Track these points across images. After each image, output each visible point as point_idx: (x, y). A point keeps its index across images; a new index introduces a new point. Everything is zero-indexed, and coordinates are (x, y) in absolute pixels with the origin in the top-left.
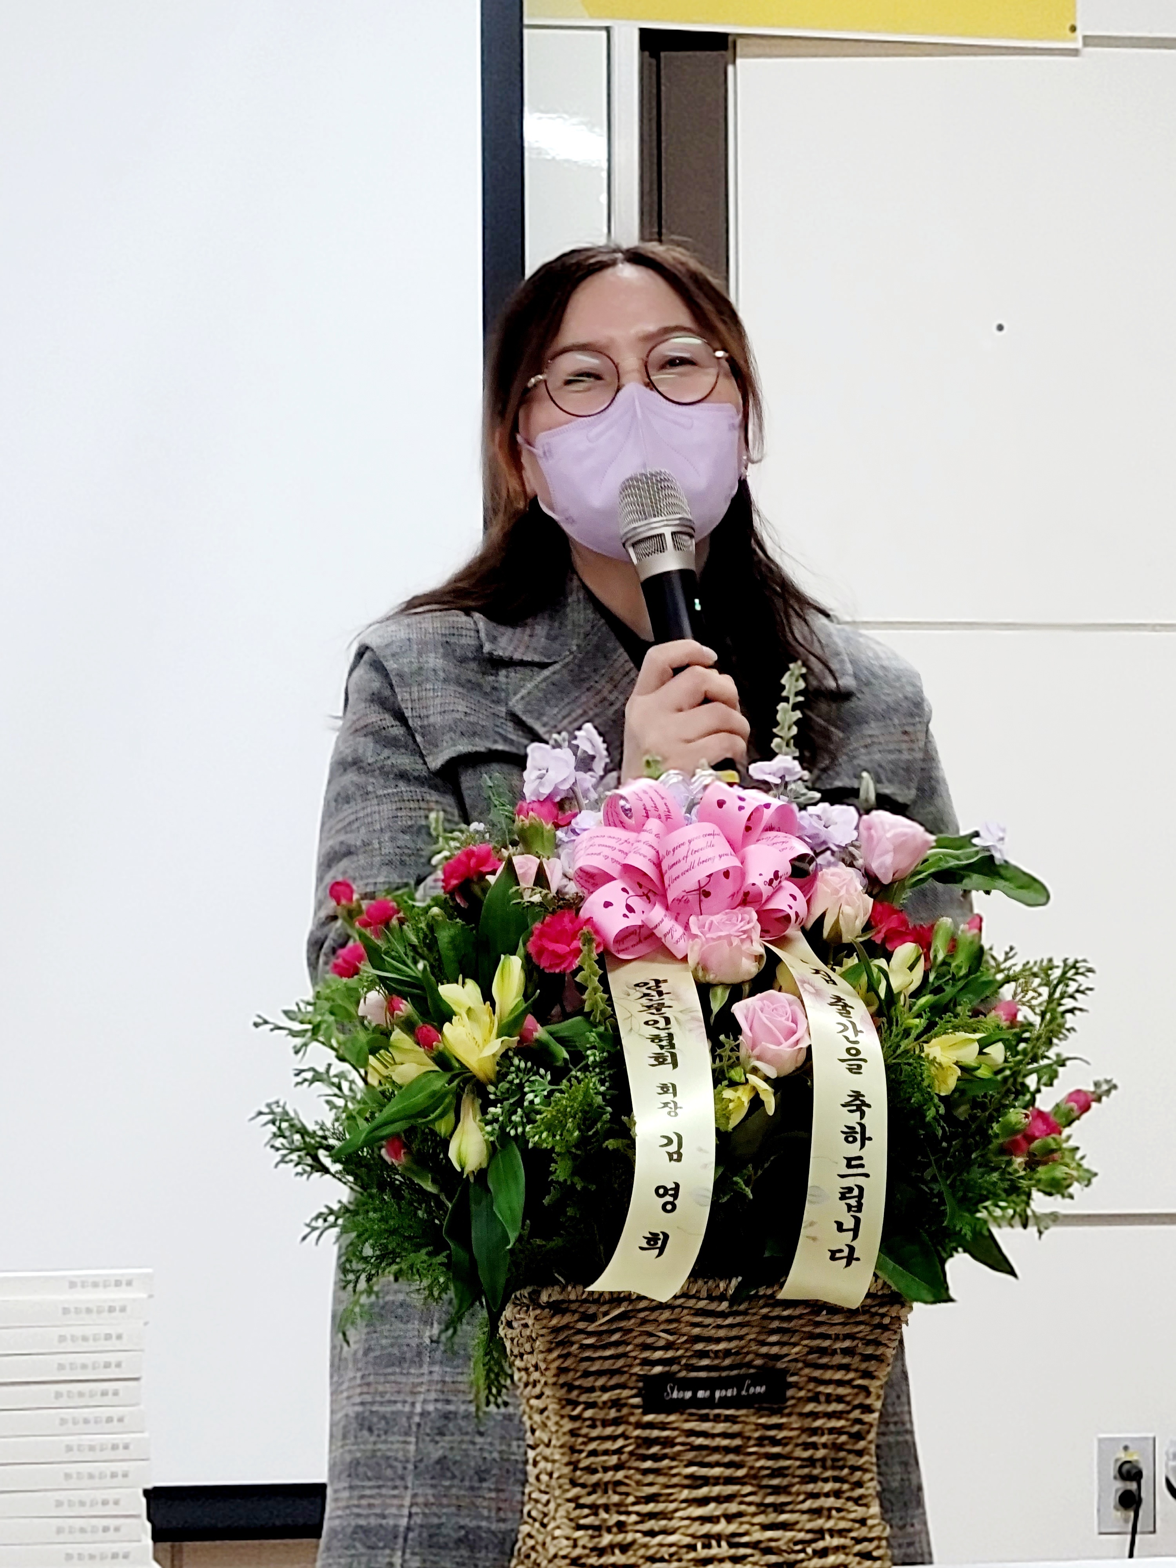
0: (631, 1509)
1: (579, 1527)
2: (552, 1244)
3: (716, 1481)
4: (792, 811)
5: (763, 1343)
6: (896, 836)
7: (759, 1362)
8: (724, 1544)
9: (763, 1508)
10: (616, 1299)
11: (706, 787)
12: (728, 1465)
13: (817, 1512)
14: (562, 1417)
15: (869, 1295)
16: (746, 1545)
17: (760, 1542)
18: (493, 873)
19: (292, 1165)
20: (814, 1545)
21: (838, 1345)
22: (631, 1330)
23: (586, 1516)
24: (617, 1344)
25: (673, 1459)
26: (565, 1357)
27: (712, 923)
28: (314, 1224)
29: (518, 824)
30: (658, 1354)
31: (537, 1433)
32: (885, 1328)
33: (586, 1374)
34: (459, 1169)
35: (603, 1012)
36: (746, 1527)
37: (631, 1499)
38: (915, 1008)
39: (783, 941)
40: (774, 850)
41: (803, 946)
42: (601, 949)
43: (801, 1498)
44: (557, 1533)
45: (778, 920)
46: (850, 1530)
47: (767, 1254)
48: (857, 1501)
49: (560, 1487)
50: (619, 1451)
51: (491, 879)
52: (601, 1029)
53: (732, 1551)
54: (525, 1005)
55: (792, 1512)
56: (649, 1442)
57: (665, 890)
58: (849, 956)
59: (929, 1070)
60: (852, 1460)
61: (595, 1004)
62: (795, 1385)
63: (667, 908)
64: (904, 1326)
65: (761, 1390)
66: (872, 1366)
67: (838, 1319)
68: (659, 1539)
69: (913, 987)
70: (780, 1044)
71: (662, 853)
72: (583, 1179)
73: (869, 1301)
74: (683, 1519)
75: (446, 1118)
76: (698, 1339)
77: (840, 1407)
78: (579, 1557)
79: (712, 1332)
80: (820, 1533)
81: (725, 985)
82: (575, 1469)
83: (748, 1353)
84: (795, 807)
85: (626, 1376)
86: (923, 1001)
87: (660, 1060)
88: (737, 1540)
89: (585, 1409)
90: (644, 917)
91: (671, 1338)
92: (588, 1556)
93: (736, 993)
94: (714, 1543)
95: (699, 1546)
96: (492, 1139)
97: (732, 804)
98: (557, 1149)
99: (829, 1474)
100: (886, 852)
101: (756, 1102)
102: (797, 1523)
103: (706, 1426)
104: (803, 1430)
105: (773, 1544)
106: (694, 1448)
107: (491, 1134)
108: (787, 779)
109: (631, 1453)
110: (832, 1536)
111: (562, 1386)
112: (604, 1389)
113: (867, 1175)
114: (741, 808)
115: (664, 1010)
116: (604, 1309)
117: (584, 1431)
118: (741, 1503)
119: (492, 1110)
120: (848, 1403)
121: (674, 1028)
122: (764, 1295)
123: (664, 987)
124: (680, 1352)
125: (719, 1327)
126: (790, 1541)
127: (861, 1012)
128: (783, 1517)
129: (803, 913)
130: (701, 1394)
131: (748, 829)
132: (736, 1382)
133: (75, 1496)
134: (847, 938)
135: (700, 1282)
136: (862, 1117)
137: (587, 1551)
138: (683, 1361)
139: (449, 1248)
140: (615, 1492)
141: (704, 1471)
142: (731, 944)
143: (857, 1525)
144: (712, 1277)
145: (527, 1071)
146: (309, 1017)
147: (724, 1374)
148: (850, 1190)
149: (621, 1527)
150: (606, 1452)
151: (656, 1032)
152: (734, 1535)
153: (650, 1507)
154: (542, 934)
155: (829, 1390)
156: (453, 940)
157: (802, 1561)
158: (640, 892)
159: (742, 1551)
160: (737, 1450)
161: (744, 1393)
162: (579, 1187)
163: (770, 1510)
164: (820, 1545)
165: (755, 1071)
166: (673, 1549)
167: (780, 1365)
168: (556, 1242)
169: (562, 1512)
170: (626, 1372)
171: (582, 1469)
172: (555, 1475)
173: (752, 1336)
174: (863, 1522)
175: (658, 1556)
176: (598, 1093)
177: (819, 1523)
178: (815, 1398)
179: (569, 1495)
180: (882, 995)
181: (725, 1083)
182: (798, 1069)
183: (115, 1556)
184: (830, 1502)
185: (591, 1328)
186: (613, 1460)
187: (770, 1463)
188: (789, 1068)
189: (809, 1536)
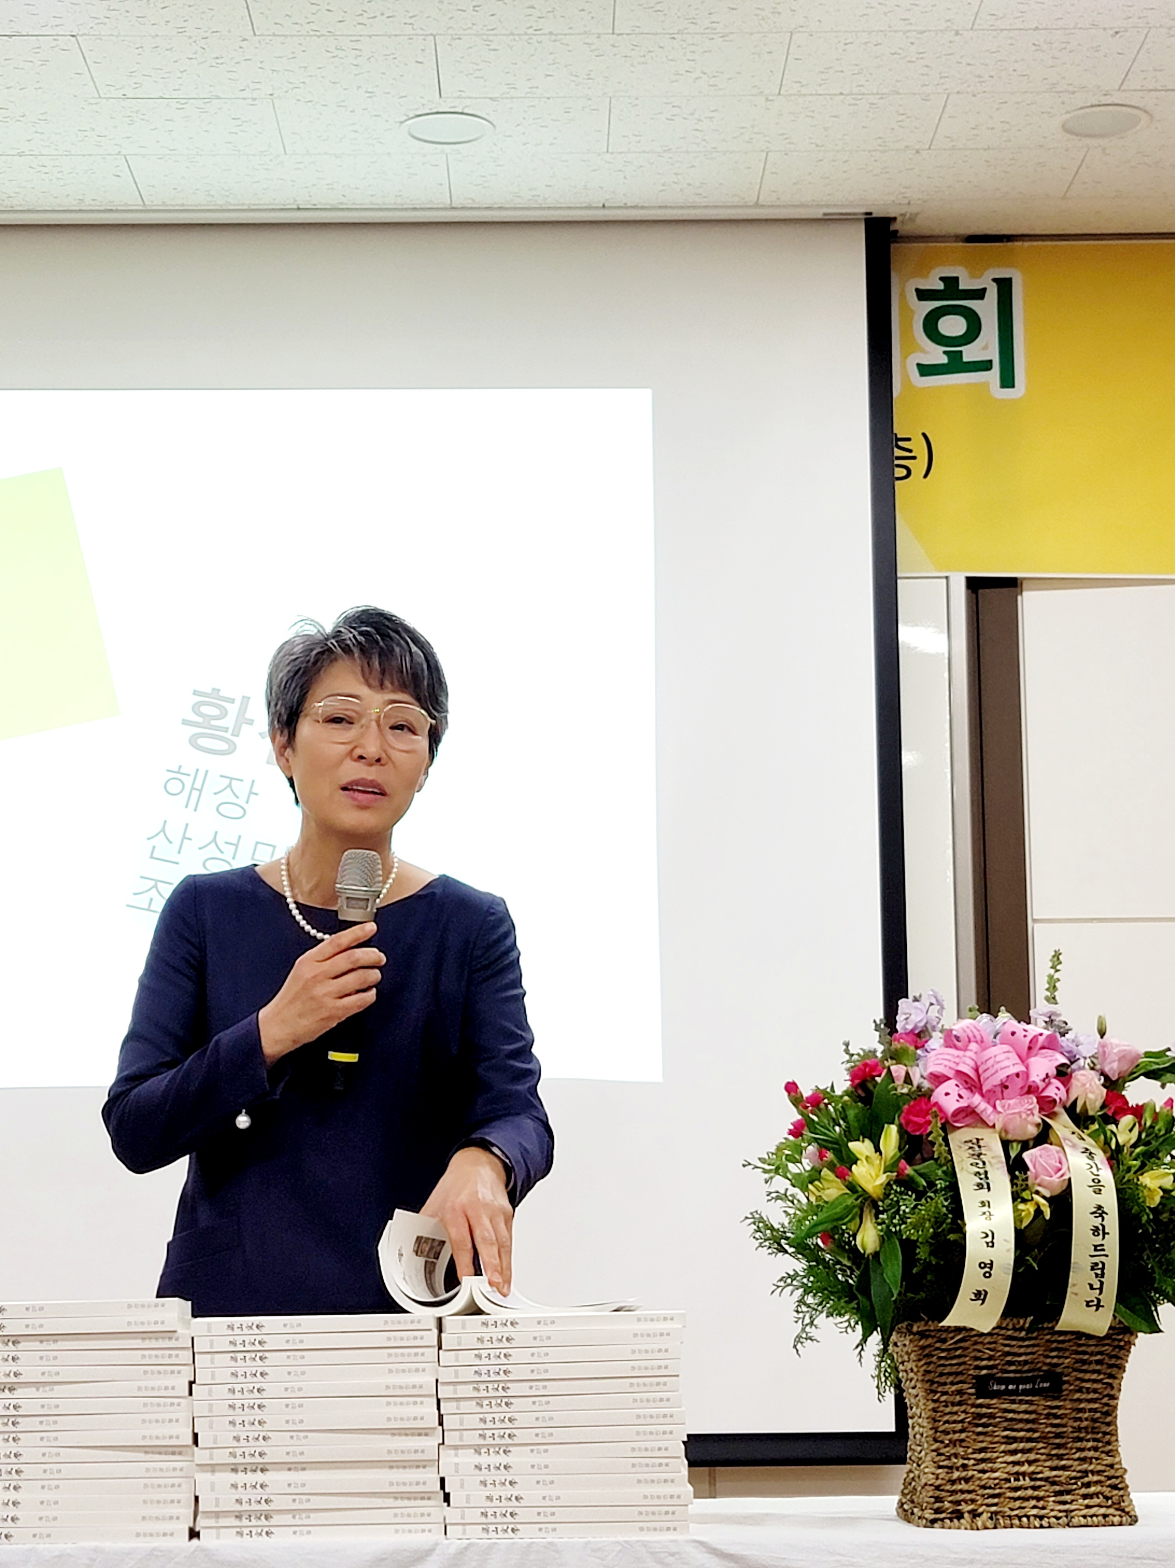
0: (970, 1456)
1: (940, 1467)
2: (919, 1297)
3: (1021, 1440)
4: (1056, 1038)
5: (1047, 1357)
6: (1119, 1051)
7: (1045, 1368)
8: (1027, 1478)
9: (1050, 1456)
10: (958, 1330)
11: (1005, 1023)
12: (1028, 1430)
13: (1083, 1460)
14: (928, 1400)
15: (1111, 1328)
16: (1041, 1479)
17: (1049, 1478)
18: (879, 1076)
19: (765, 1248)
20: (1082, 1480)
21: (1093, 1358)
22: (967, 1348)
23: (944, 1461)
24: (959, 1356)
25: (995, 1426)
26: (928, 1364)
27: (1009, 1105)
28: (779, 1284)
29: (893, 1047)
30: (984, 1363)
31: (914, 1409)
32: (1121, 1348)
33: (942, 1374)
34: (862, 1251)
35: (946, 1158)
36: (1040, 1468)
37: (970, 1451)
38: (1134, 1155)
39: (1053, 1115)
40: (1046, 1061)
41: (1065, 1118)
42: (943, 1121)
43: (1074, 1451)
44: (926, 1470)
45: (1050, 1102)
46: (1104, 1471)
47: (1048, 1303)
48: (1107, 1453)
49: (927, 1442)
50: (962, 1421)
51: (878, 1079)
52: (945, 1168)
53: (1032, 1483)
54: (899, 1154)
55: (1068, 1459)
56: (981, 1416)
57: (981, 1085)
58: (1093, 1123)
59: (1142, 1192)
60: (1104, 1428)
61: (940, 1153)
62: (1067, 1382)
63: (982, 1095)
64: (1133, 1347)
65: (1046, 1385)
66: (1114, 1371)
67: (1091, 1342)
68: (987, 1475)
69: (1132, 1142)
70: (1051, 1176)
71: (979, 1063)
72: (935, 1257)
73: (1111, 1332)
74: (1002, 1463)
75: (854, 1222)
76: (1008, 1354)
77: (1096, 1396)
78: (940, 1485)
79: (1016, 1350)
80: (1086, 1473)
81: (1019, 1142)
82: (936, 1432)
83: (1038, 1363)
84: (1058, 1035)
85: (965, 1376)
86: (1138, 1150)
87: (980, 1186)
88: (1034, 1476)
89: (941, 1395)
90: (969, 1101)
91: (992, 1353)
92: (945, 1485)
93: (1026, 1146)
94: (1021, 1478)
95: (1012, 1479)
96: (882, 1234)
97: (1020, 1033)
98: (920, 1240)
99: (1089, 1436)
100: (1114, 1061)
101: (1038, 1212)
102: (1071, 1466)
103: (1014, 1406)
104: (1073, 1410)
105: (1057, 1479)
106: (1007, 1420)
107: (881, 1230)
108: (1053, 1018)
109: (969, 1423)
110: (1093, 1475)
111: (927, 1381)
112: (952, 1383)
113: (1107, 1256)
114: (1025, 1036)
115: (982, 1157)
116: (951, 1335)
117: (942, 1409)
118: (1037, 1454)
119: (881, 1216)
120: (1100, 1393)
121: (988, 1168)
122: (1047, 1328)
123: (981, 1143)
124: (997, 1362)
125: (1021, 1347)
126: (1068, 1477)
127: (1100, 1157)
128: (1063, 1463)
129: (1064, 1098)
130: (1010, 1387)
131: (1030, 1048)
132: (1032, 1380)
133: (643, 1445)
134: (1091, 1113)
135: (1008, 1320)
136: (1103, 1220)
137: (944, 1482)
138: (1000, 1367)
139: (857, 1299)
140: (961, 1446)
141: (1014, 1434)
142: (1021, 1117)
143: (1108, 1468)
144: (1016, 1317)
145: (901, 1193)
146: (772, 1162)
147: (1025, 1375)
148: (1097, 1264)
149: (965, 1467)
150: (955, 1422)
151: (978, 1170)
152: (1033, 1473)
153: (982, 1455)
154: (909, 1112)
155: (1088, 1385)
156: (856, 1116)
157: (1075, 1489)
158: (967, 1086)
159: (1038, 1483)
160: (1033, 1421)
161: (1036, 1387)
162: (934, 1263)
163: (1054, 1458)
164: (1086, 1480)
165: (1037, 1193)
166: (997, 1481)
167: (1059, 1370)
168: (923, 1295)
169: (929, 1458)
170: (963, 1374)
171: (941, 1432)
172: (925, 1435)
173: (1040, 1353)
174: (1111, 1466)
175: (988, 1485)
176: (944, 1206)
177: (1085, 1466)
178: (1080, 1390)
179: (934, 1447)
180: (1113, 1146)
181: (1019, 1200)
182: (1063, 1191)
183: (666, 1481)
184: (1091, 1454)
185: (943, 1347)
186: (959, 1426)
187: (1054, 1430)
188: (1057, 1192)
189: (1079, 1475)
